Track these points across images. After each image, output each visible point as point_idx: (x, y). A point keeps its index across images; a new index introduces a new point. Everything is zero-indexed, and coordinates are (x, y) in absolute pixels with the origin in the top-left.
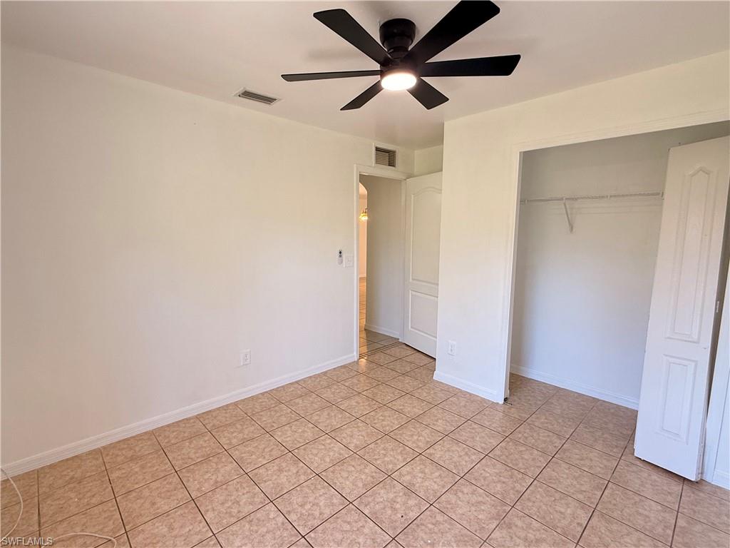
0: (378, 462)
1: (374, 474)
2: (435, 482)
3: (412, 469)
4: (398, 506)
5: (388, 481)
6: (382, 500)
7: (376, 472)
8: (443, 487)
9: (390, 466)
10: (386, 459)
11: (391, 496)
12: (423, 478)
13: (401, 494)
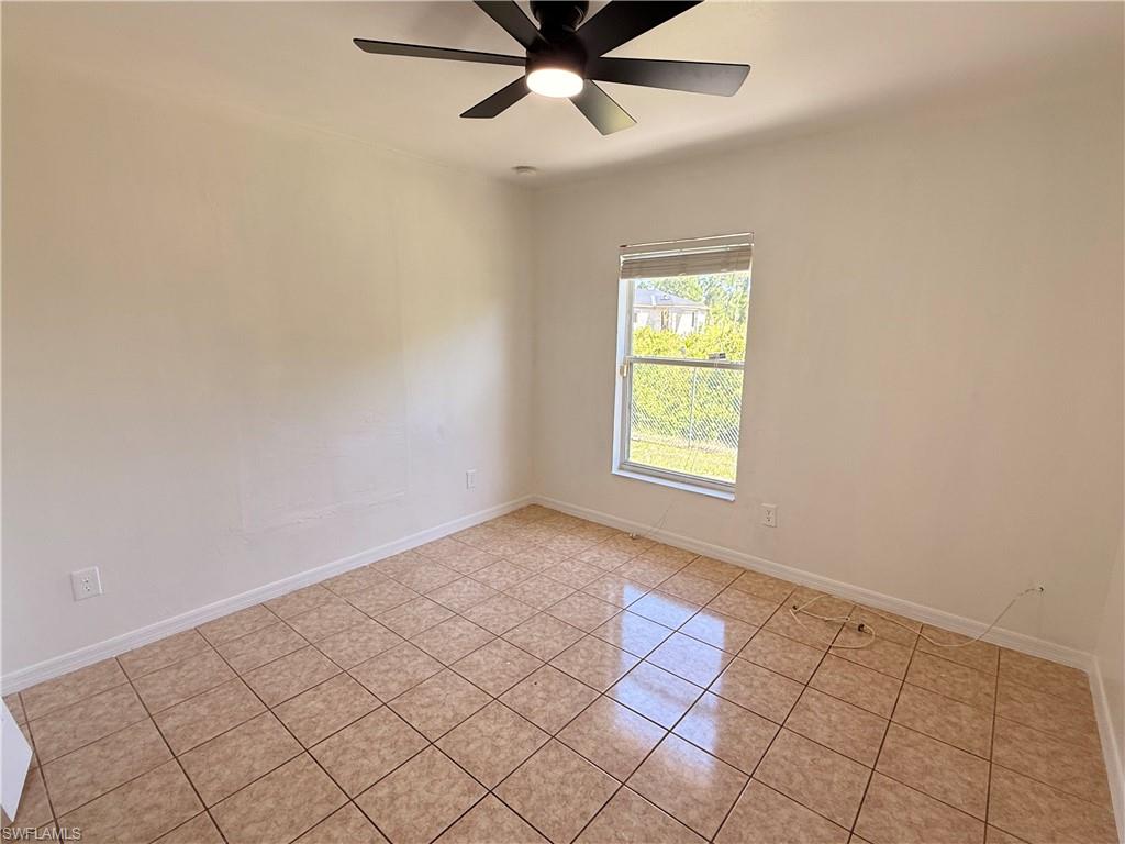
0: (574, 764)
1: (578, 738)
2: (480, 731)
3: (512, 754)
4: (541, 694)
5: (554, 729)
6: (563, 700)
7: (576, 741)
8: (470, 725)
9: (552, 756)
10: (561, 773)
11: (549, 707)
12: (498, 736)
13: (536, 709)
